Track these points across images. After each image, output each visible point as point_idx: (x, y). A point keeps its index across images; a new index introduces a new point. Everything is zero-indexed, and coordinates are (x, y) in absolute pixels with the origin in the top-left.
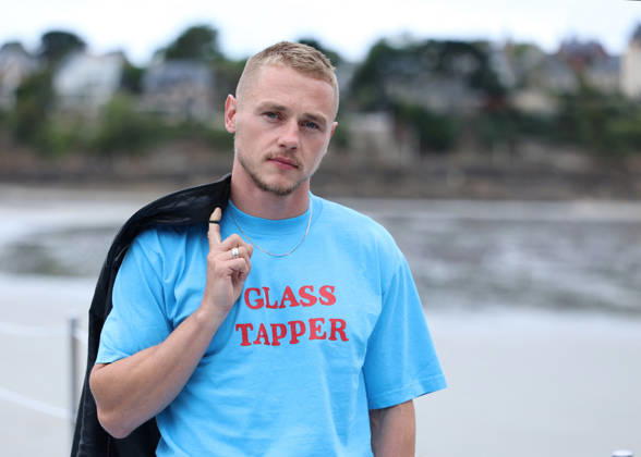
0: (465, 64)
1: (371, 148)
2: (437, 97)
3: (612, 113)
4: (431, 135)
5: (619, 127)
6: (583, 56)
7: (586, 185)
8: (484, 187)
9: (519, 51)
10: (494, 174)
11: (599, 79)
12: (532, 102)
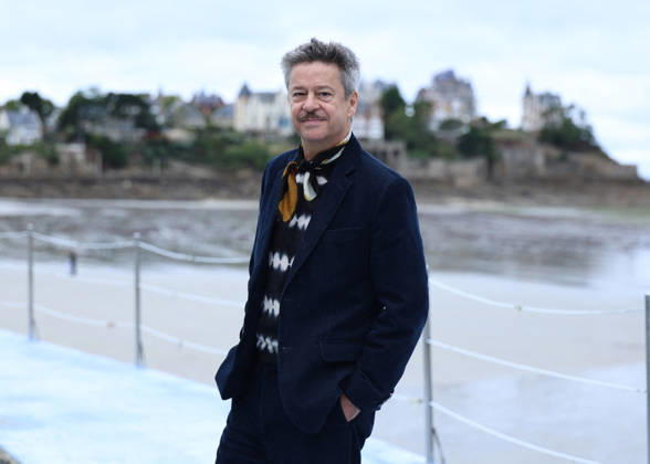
0: (134, 110)
1: (73, 162)
2: (115, 131)
3: (229, 142)
4: (111, 156)
5: (232, 150)
6: (209, 106)
7: (211, 188)
8: (146, 189)
9: (169, 101)
10: (154, 182)
11: (219, 120)
12: (176, 135)
